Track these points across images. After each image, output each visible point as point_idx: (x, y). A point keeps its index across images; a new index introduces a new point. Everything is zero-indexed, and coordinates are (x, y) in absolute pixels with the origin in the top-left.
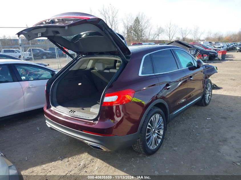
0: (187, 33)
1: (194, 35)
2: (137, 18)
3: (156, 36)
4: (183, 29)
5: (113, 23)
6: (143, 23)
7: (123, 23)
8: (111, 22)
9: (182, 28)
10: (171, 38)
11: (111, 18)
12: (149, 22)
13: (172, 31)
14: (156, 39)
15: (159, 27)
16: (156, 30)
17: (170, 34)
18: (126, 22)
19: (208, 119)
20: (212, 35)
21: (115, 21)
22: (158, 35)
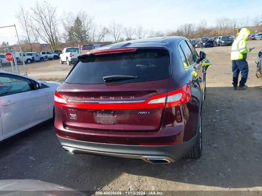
0: (132, 33)
1: (138, 34)
2: (78, 18)
3: (101, 37)
4: (128, 28)
5: (52, 25)
6: (85, 23)
7: (62, 24)
8: (49, 23)
9: (126, 28)
10: (117, 39)
11: (48, 17)
12: (92, 22)
13: (116, 31)
14: (102, 41)
15: (102, 28)
16: (100, 31)
17: (116, 35)
18: (66, 23)
19: (216, 111)
20: (154, 34)
21: (54, 22)
22: (103, 36)
